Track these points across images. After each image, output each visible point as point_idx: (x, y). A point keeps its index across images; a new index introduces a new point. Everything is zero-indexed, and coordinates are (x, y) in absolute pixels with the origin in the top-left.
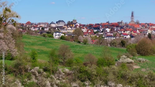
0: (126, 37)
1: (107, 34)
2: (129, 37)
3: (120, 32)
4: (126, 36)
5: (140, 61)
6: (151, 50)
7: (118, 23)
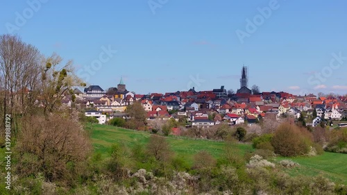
0: (234, 122)
1: (195, 115)
2: (243, 121)
3: (222, 111)
4: (234, 120)
5: (285, 165)
6: (299, 146)
7: (215, 91)
